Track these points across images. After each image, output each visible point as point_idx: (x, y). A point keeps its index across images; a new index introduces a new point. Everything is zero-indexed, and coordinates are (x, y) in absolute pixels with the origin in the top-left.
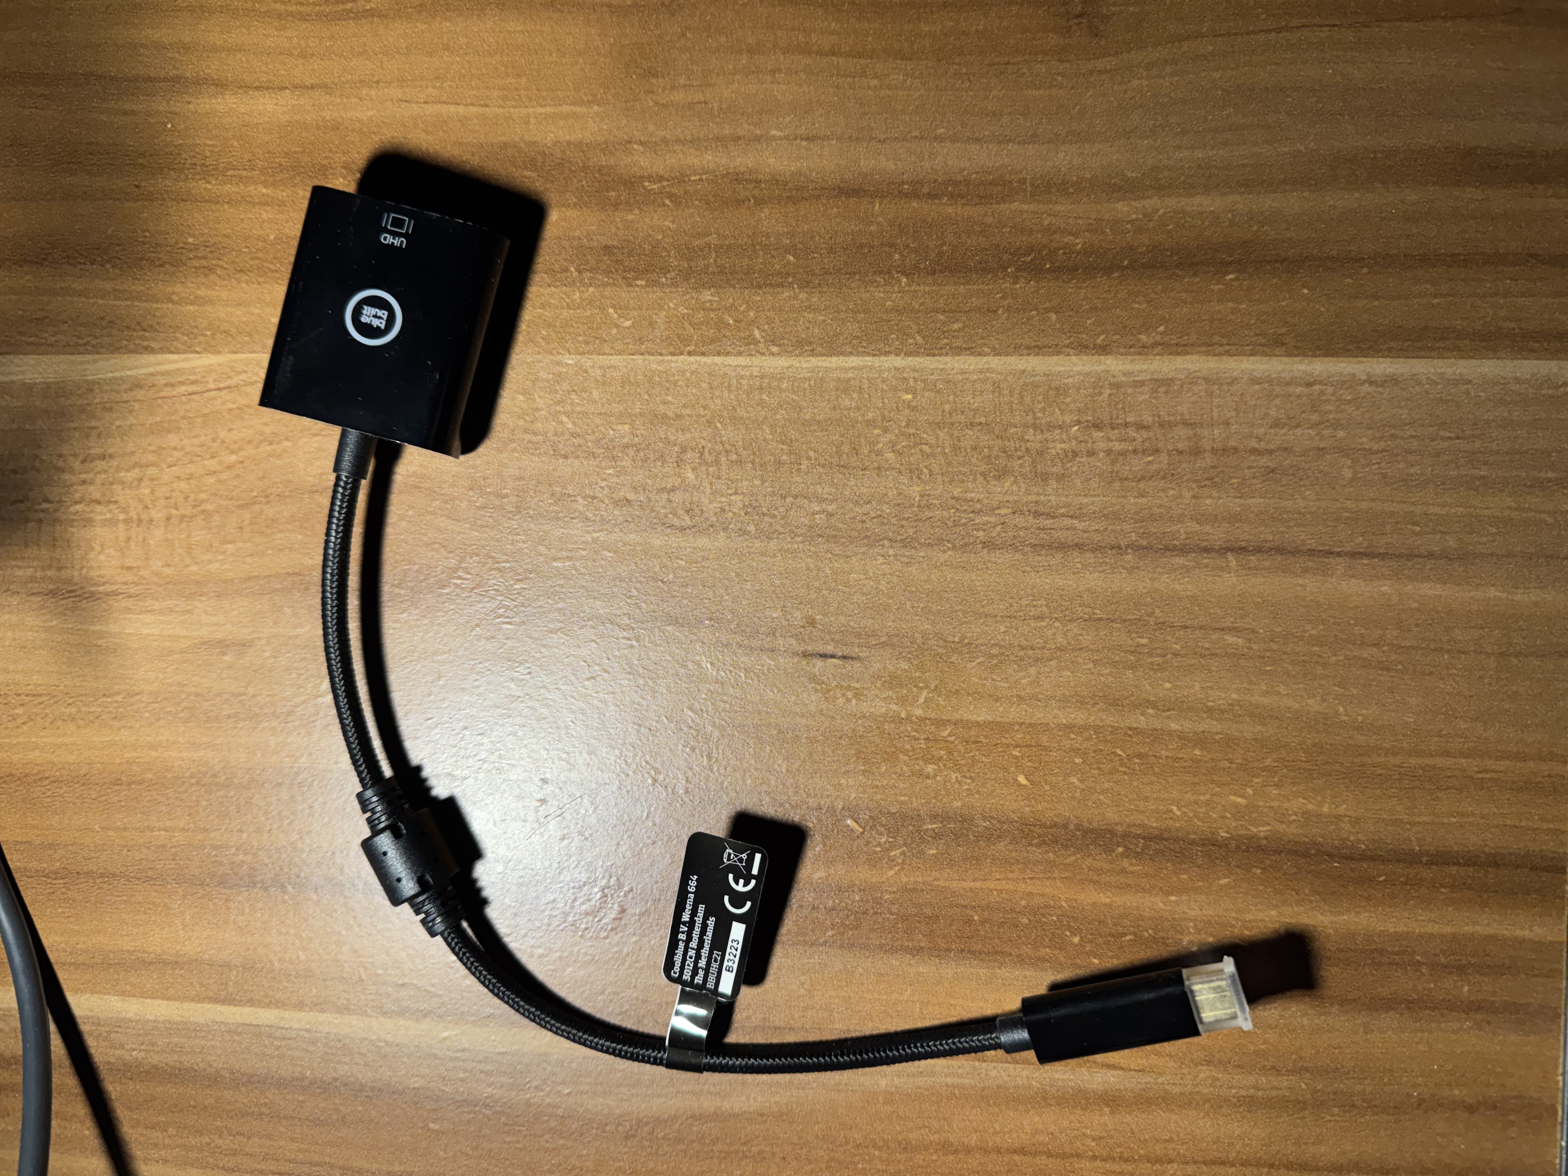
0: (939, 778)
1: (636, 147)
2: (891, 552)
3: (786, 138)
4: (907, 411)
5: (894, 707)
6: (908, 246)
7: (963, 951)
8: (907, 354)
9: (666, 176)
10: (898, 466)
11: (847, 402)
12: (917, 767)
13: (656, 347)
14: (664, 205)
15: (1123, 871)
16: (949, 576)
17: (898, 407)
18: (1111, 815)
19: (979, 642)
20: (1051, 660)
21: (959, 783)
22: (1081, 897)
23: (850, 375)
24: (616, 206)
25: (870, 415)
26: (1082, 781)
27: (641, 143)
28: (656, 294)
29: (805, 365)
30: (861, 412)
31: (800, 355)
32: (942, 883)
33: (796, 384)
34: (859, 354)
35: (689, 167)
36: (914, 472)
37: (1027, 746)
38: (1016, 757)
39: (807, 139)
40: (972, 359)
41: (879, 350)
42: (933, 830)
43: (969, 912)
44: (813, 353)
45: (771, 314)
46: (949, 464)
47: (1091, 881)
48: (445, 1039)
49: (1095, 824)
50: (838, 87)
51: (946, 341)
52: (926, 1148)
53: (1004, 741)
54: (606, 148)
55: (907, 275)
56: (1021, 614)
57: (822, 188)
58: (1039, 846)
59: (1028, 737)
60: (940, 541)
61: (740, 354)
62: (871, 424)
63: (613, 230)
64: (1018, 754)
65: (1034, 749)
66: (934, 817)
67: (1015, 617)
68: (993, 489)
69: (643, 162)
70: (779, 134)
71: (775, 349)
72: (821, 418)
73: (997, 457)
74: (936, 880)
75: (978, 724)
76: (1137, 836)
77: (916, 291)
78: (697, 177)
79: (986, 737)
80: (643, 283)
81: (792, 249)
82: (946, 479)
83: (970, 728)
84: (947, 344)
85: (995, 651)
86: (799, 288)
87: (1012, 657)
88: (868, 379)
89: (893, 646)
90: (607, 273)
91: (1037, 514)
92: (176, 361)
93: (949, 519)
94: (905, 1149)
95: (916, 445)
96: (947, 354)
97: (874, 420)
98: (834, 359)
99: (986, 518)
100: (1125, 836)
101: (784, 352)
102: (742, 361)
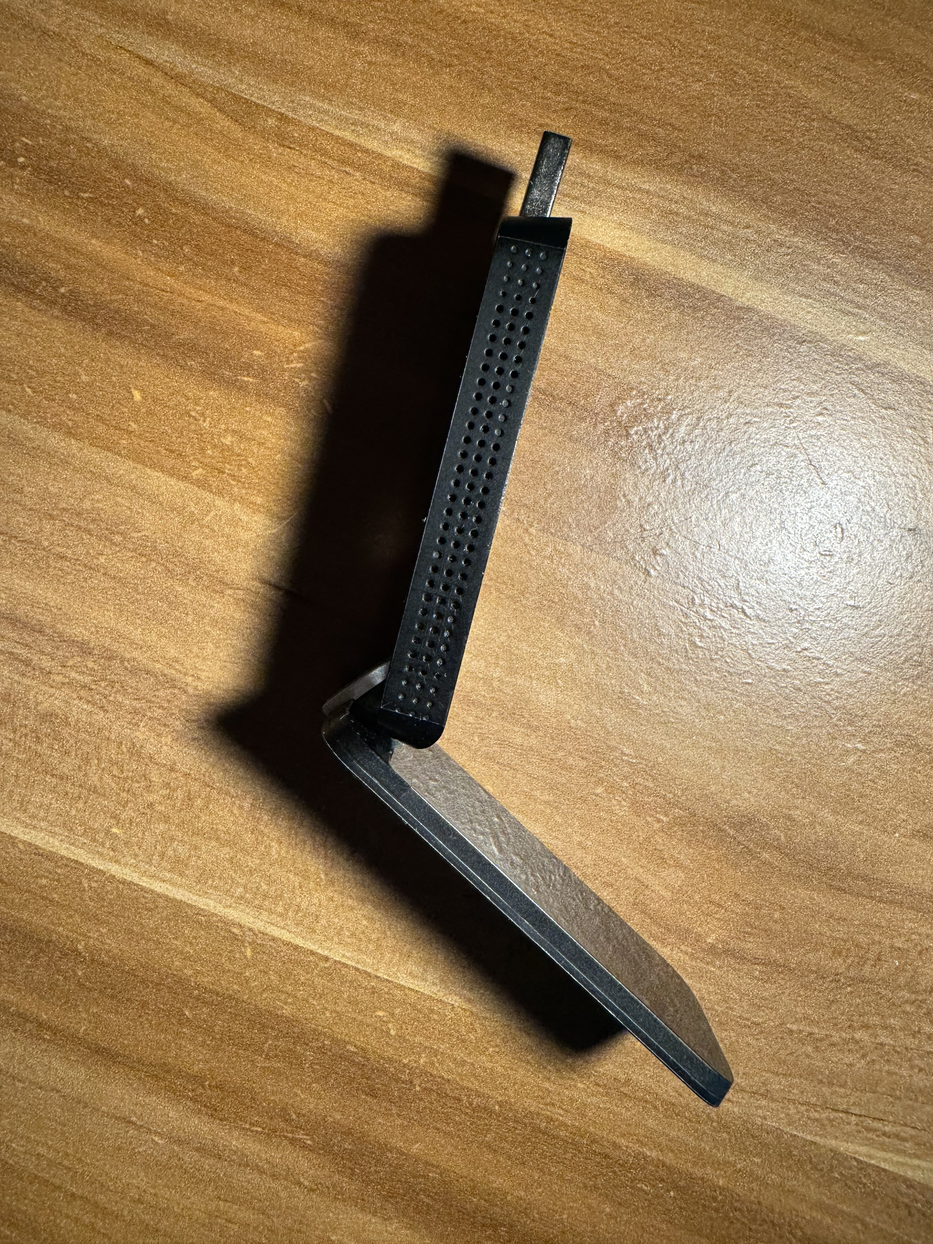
0: (223, 427)
1: (306, 1183)
2: (189, 679)
3: (150, 1131)
4: (123, 816)
5: (245, 518)
6: (65, 978)
7: (263, 239)
8: (102, 873)
9: (285, 1142)
10: (151, 765)
11: (180, 849)
12: (242, 446)
13: (360, 978)
14: (298, 1115)
15: (68, 267)
16: (138, 633)
17: (131, 824)
18: (59, 328)
19: (132, 554)
20: (64, 509)
21: (203, 414)
22: (120, 255)
23: (168, 875)
24: (348, 1133)
25: (162, 827)
26: (77, 374)
27: (299, 1184)
28: (340, 1031)
29: (212, 903)
30: (170, 834)
31: (214, 915)
32: (259, 317)
33: (227, 887)
34: (152, 892)
35: (260, 1142)
36: (135, 752)
37: (120, 429)
38: (136, 421)
39: (129, 1122)
40: (39, 843)
41: (130, 889)
42: (248, 375)
43: (242, 278)
44: (200, 912)
45: (228, 966)
46: (98, 748)
47: (104, 268)
48: (864, 333)
49: (79, 325)
50: (80, 1160)
51: (59, 871)
52: (376, 40)
53: (142, 443)
54: (339, 1195)
55: (76, 950)
56: (78, 568)
57: (132, 1068)
58: (145, 322)
59: (116, 438)
60: (134, 672)
61: (274, 939)
62: (164, 818)
63: (361, 1110)
64: (132, 424)
65: (114, 422)
66: (242, 388)
67: (85, 566)
68: (62, 705)
69: (305, 1164)
70: (156, 1139)
71: (236, 930)
72: (214, 843)
73: (47, 735)
74: (264, 322)
75: (162, 469)
76: (41, 298)
77: (71, 931)
78: (255, 1129)
79: (158, 452)
80: (349, 1047)
81: (183, 1021)
82: (107, 733)
83: (173, 468)
84: (59, 867)
85: (118, 538)
86: (189, 980)
87: (103, 526)
88: (150, 863)
89: (221, 580)
90: (385, 1072)
91: (27, 663)
92: (885, 1160)
93: (118, 691)
94: (399, 46)
95: (126, 779)
96: (62, 857)
97: (159, 820)
98: (179, 897)
99: (81, 678)
100: (53, 303)
101: (227, 923)
102: (276, 932)
